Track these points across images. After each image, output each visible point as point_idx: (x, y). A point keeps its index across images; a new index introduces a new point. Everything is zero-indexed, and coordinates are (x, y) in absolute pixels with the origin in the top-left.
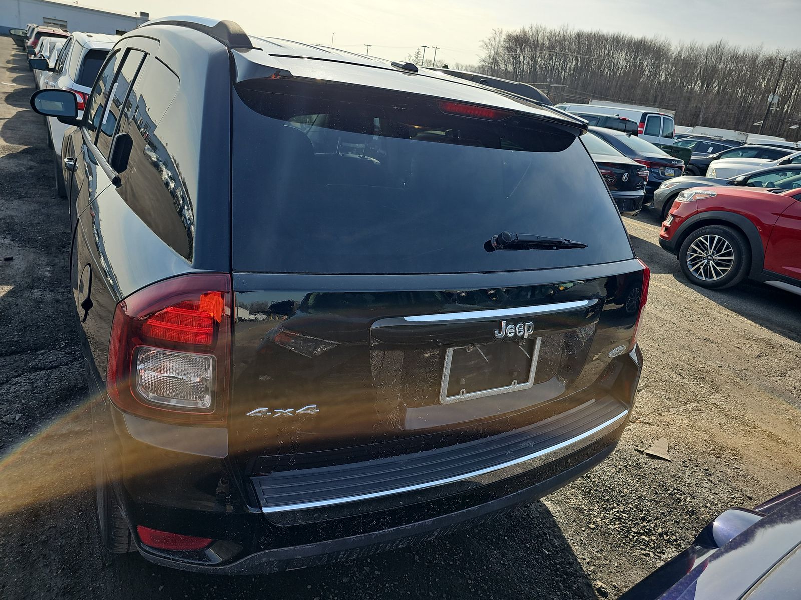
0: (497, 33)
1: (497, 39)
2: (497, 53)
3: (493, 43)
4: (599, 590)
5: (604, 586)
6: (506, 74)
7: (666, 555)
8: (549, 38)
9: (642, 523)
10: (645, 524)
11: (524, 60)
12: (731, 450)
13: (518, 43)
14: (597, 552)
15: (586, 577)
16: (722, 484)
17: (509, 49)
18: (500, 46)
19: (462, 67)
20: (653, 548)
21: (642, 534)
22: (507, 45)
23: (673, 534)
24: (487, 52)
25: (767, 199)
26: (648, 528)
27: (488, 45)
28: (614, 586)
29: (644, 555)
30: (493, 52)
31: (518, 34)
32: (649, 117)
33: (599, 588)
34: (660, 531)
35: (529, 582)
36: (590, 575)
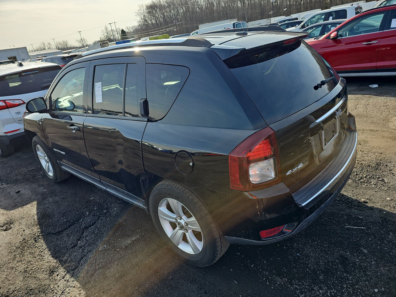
0: (141, 6)
1: (142, 9)
2: (144, 16)
3: (140, 12)
4: (364, 202)
5: (365, 200)
6: (153, 25)
7: (372, 182)
8: (166, 1)
9: (357, 176)
10: (358, 176)
11: (158, 16)
12: (362, 140)
13: (152, 8)
14: (352, 191)
15: (356, 200)
16: (369, 153)
17: (149, 13)
18: (144, 12)
19: (130, 28)
20: (367, 182)
21: (360, 180)
22: (148, 11)
23: (369, 175)
24: (139, 17)
25: (317, 43)
26: (360, 177)
27: (139, 13)
28: (367, 199)
29: (367, 185)
30: (142, 16)
31: (151, 4)
32: (236, 24)
33: (364, 201)
34: (365, 176)
35: (342, 210)
36: (357, 199)
